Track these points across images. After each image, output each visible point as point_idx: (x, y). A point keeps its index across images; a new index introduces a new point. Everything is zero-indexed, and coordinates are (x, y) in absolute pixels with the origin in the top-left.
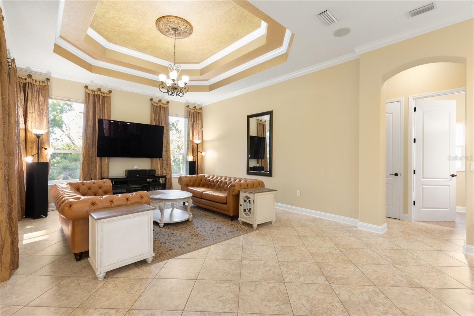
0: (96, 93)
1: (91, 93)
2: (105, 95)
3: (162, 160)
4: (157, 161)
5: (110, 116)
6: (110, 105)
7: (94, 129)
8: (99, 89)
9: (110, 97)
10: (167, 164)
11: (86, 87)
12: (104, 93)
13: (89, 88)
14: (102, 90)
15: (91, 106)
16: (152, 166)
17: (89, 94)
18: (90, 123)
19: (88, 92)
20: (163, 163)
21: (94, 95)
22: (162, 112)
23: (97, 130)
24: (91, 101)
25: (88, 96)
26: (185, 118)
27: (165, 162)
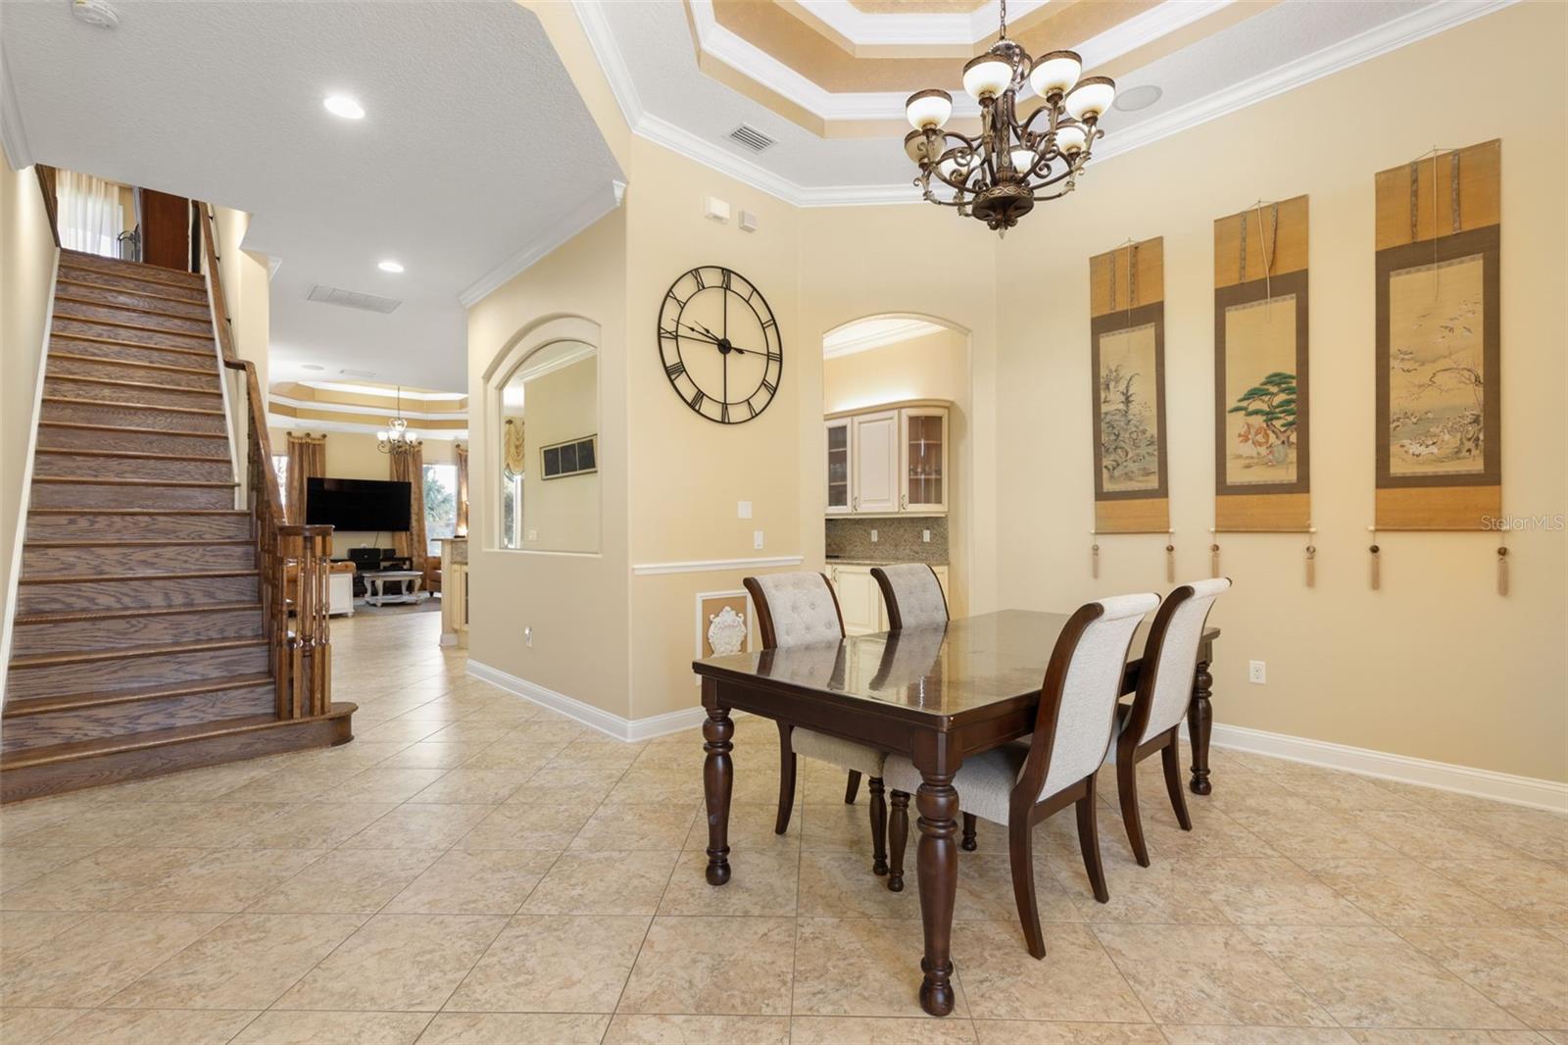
0: (304, 441)
1: (296, 441)
2: (317, 442)
3: (411, 535)
4: (401, 538)
5: (324, 472)
6: (324, 456)
7: (301, 491)
8: (308, 435)
9: (324, 445)
10: (419, 541)
11: (289, 434)
12: (314, 439)
13: (294, 434)
14: (312, 436)
15: (297, 458)
16: (393, 545)
17: (293, 443)
18: (296, 484)
19: (292, 440)
20: (412, 539)
21: (301, 445)
22: (410, 459)
23: (306, 493)
24: (297, 453)
25: (292, 446)
26: (456, 464)
27: (415, 538)
